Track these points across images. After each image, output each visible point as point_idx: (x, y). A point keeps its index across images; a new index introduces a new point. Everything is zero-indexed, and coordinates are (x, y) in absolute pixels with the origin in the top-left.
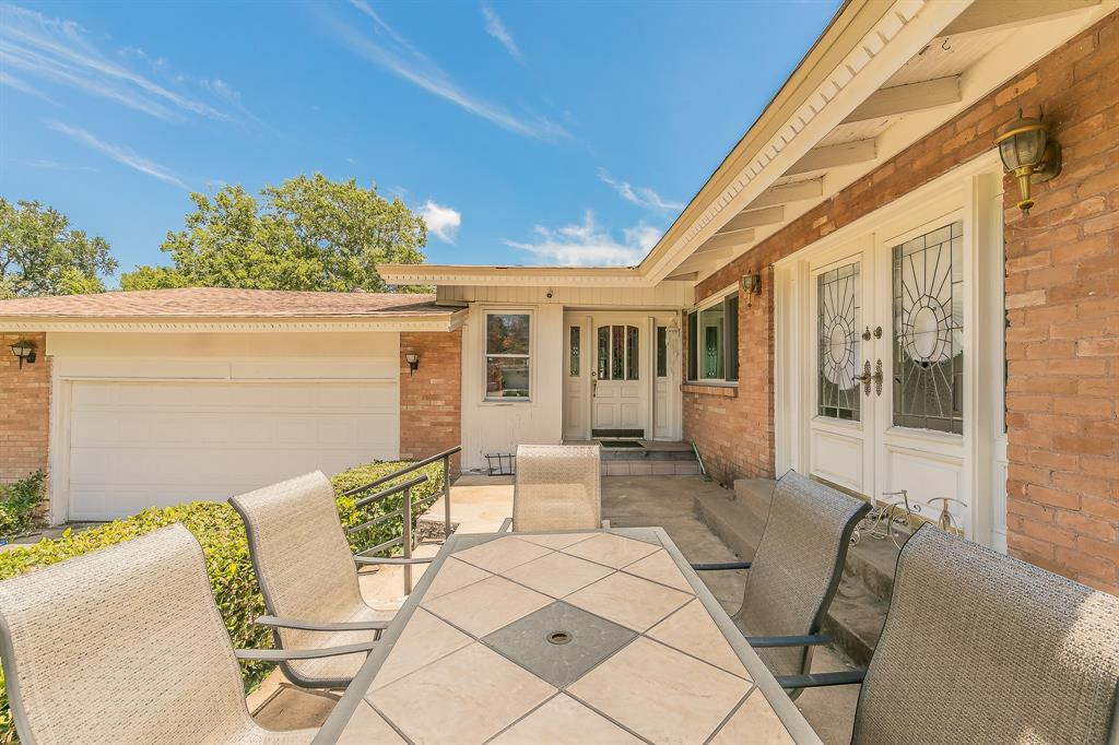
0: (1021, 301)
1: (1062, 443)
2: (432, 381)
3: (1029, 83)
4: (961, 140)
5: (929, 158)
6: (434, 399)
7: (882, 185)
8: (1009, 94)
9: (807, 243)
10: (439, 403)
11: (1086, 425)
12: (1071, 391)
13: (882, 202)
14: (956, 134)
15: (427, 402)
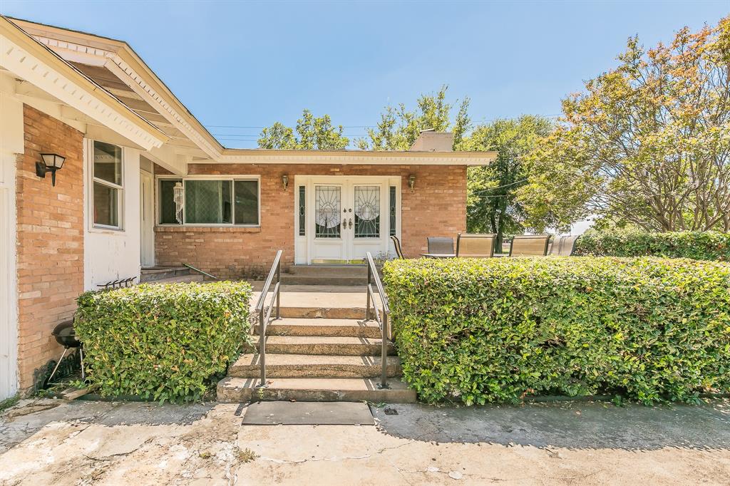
0: (406, 209)
1: (412, 235)
2: (60, 197)
3: (408, 167)
4: (392, 171)
5: (383, 170)
6: (62, 220)
7: (366, 170)
8: (404, 167)
9: (326, 174)
10: (67, 225)
11: (417, 231)
12: (414, 226)
13: (366, 174)
14: (391, 168)
15: (54, 222)
